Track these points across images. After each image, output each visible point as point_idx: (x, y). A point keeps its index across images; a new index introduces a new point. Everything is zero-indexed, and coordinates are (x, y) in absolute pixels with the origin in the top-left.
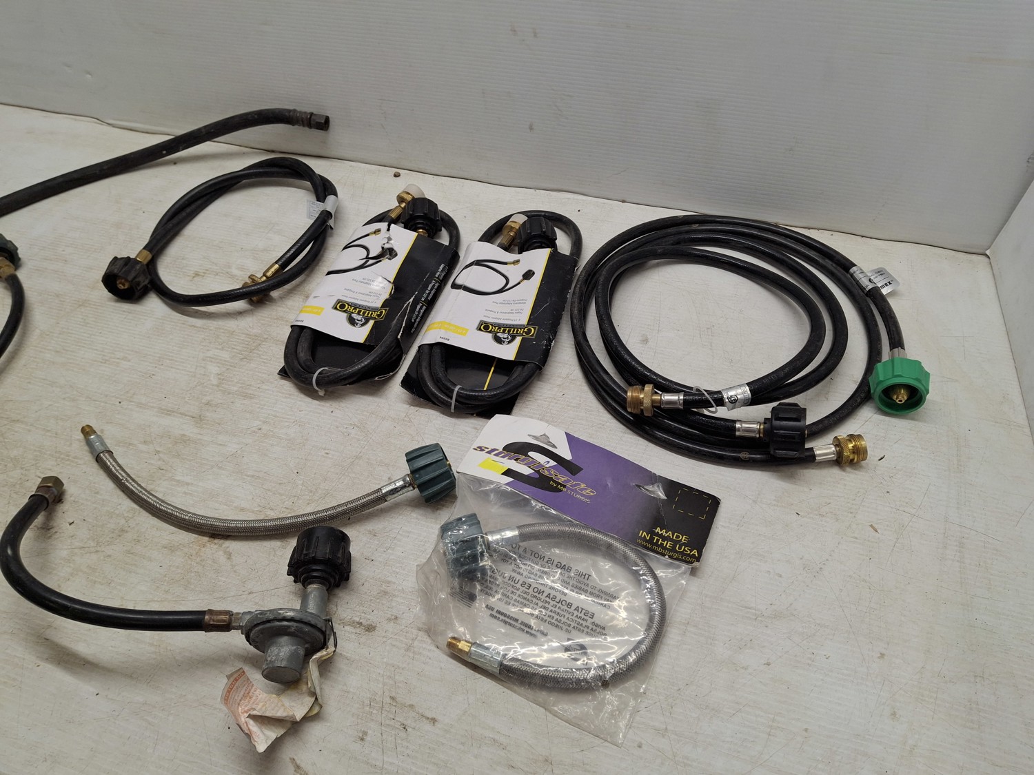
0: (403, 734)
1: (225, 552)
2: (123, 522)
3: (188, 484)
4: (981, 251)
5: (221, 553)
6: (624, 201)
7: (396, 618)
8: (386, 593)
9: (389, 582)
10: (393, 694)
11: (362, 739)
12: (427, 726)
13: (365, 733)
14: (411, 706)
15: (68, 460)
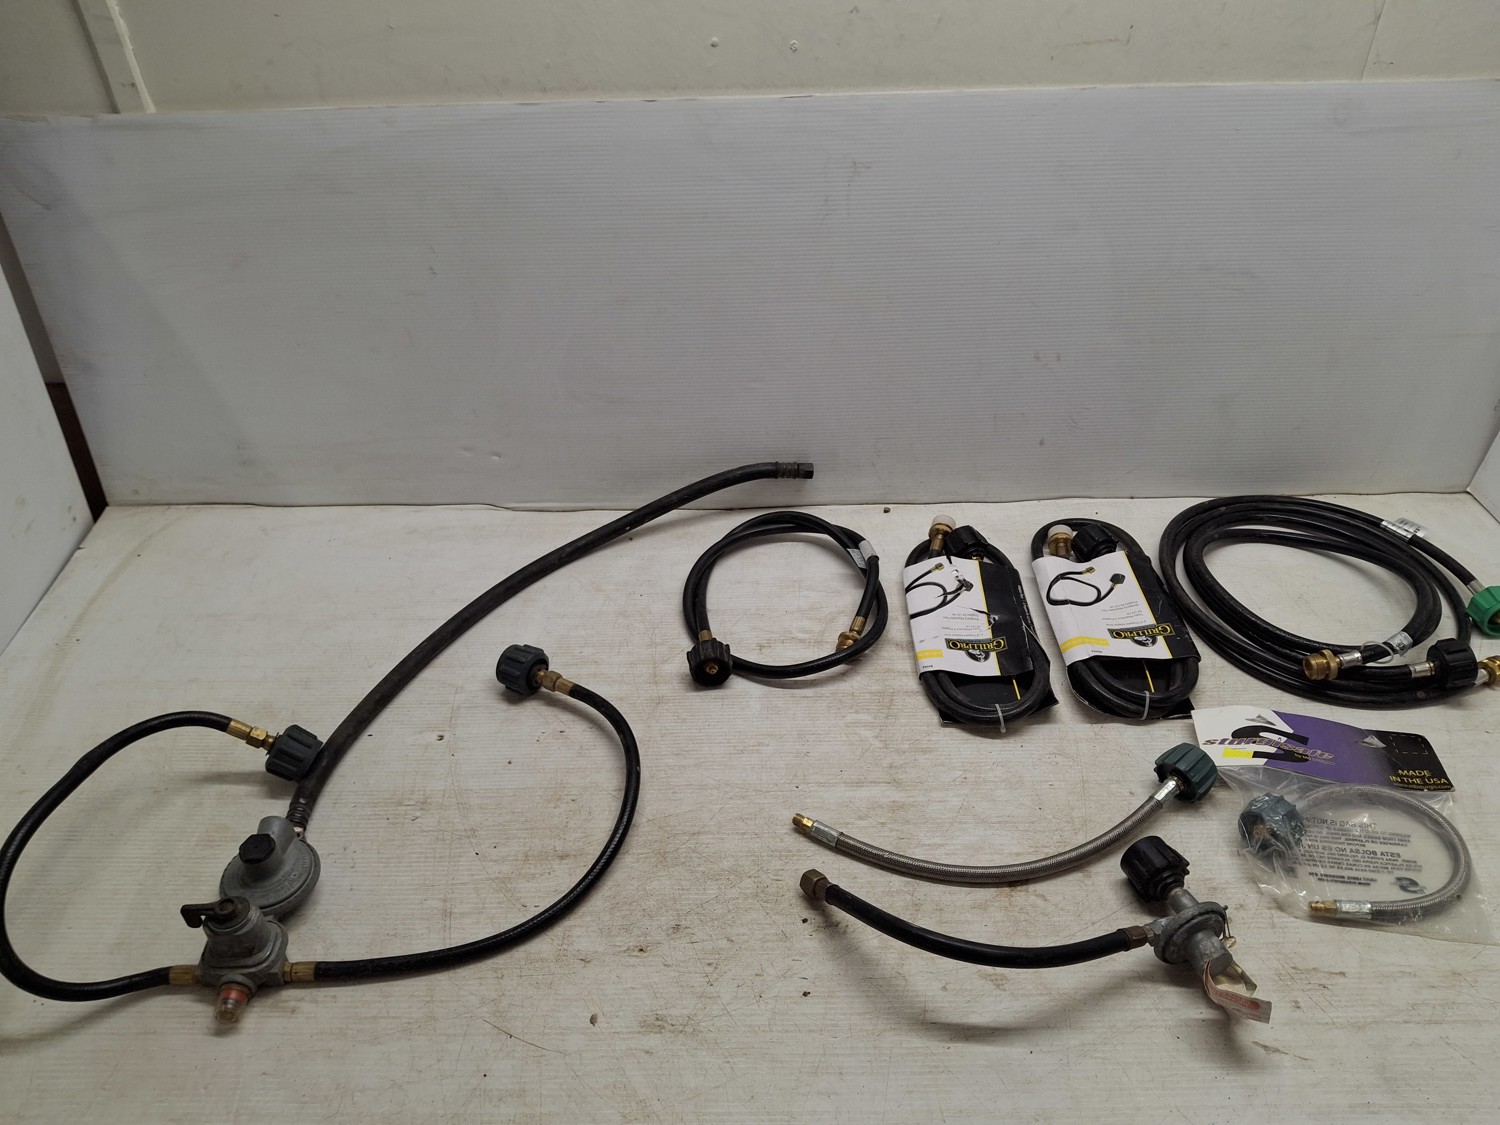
0: (1326, 992)
1: (1037, 896)
2: (909, 897)
3: (942, 845)
4: (1462, 490)
5: (1033, 897)
6: (1132, 498)
7: (1242, 906)
8: (1215, 889)
9: (1210, 879)
10: (1293, 965)
11: (1298, 1007)
12: (1341, 980)
13: (1296, 1002)
14: (1314, 969)
15: (794, 855)
